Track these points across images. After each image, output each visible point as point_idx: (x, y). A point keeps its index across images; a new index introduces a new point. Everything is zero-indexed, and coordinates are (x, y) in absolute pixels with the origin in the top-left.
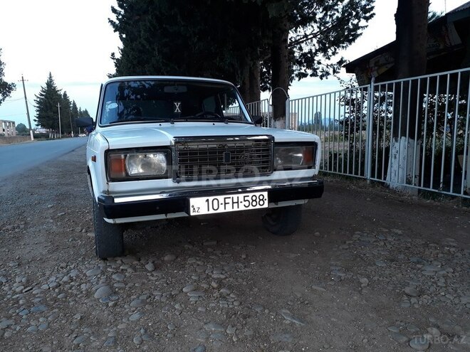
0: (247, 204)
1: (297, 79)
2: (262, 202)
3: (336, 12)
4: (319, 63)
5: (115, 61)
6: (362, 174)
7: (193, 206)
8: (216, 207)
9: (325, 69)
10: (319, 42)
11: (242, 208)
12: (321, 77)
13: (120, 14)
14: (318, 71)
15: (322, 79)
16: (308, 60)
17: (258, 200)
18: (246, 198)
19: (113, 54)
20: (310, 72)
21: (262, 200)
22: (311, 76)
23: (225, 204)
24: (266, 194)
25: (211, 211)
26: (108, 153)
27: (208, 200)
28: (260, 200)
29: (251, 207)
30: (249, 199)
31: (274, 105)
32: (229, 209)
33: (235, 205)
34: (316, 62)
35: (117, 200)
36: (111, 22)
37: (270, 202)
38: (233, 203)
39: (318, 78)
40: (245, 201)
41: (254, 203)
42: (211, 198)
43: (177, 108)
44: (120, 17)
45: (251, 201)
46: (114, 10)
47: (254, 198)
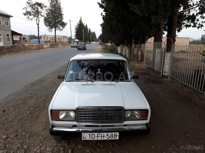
0: (108, 137)
1: (185, 28)
4: (198, 20)
7: (83, 136)
8: (93, 138)
9: (201, 23)
10: (199, 9)
11: (105, 138)
12: (198, 28)
14: (197, 24)
16: (192, 18)
17: (114, 136)
18: (108, 135)
19: (102, 13)
20: (192, 24)
21: (116, 136)
22: (193, 27)
23: (98, 136)
24: (118, 134)
25: (91, 139)
27: (90, 135)
28: (115, 136)
29: (110, 139)
30: (109, 135)
32: (99, 138)
33: (103, 137)
34: (196, 20)
35: (54, 129)
37: (119, 137)
38: (101, 136)
39: (196, 28)
40: (107, 136)
41: (112, 137)
42: (91, 134)
45: (110, 136)
47: (112, 135)
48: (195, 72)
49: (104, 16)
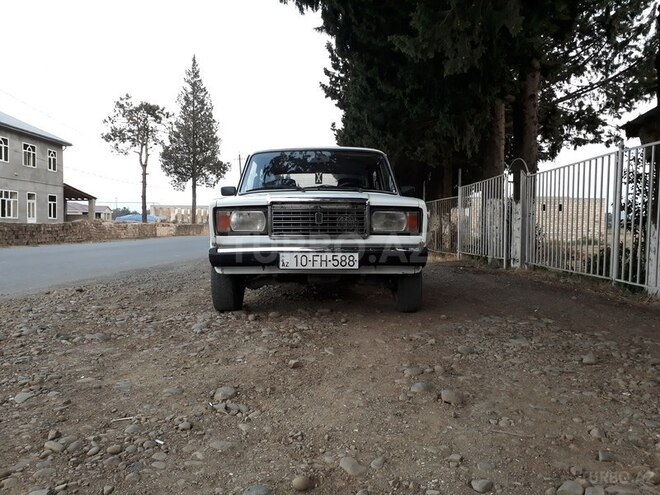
0: (336, 263)
1: (572, 147)
4: (604, 124)
6: (607, 275)
7: (282, 262)
8: (304, 263)
11: (330, 266)
13: (333, 76)
14: (602, 135)
15: (608, 146)
17: (347, 261)
18: (335, 258)
19: (333, 125)
20: (590, 136)
21: (352, 261)
22: (592, 142)
23: (314, 261)
24: (356, 256)
25: (300, 267)
26: (216, 209)
27: (296, 256)
28: (350, 261)
29: (340, 267)
30: (339, 258)
31: (515, 181)
32: (317, 266)
33: (324, 263)
35: (220, 251)
36: (323, 86)
38: (322, 261)
40: (333, 260)
41: (343, 263)
42: (300, 255)
43: (318, 178)
44: (334, 79)
45: (340, 261)
46: (327, 72)
47: (344, 258)
49: (339, 131)
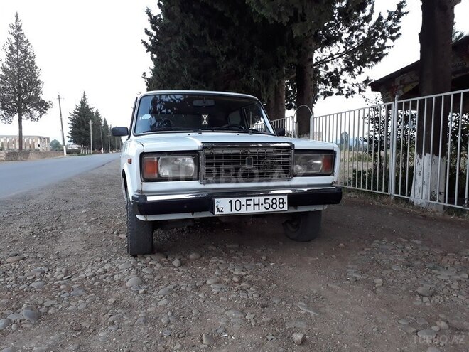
0: (267, 206)
1: (323, 97)
2: (281, 206)
3: (362, 32)
4: (345, 82)
5: (146, 80)
6: (386, 190)
7: (217, 206)
8: (238, 208)
9: (351, 88)
10: (345, 62)
11: (262, 210)
12: (347, 96)
13: (152, 35)
14: (343, 90)
16: (334, 79)
17: (278, 203)
18: (267, 201)
19: (144, 74)
20: (335, 90)
21: (282, 203)
22: (337, 94)
23: (247, 205)
24: (285, 198)
25: (234, 212)
26: (143, 155)
27: (231, 201)
28: (280, 203)
29: (271, 210)
30: (270, 201)
31: (298, 122)
32: (251, 210)
33: (257, 207)
34: (341, 81)
35: (149, 199)
36: (144, 42)
37: (289, 206)
38: (254, 205)
39: (344, 97)
40: (265, 203)
41: (274, 206)
42: (234, 200)
43: (205, 120)
44: (153, 38)
45: (271, 204)
46: (147, 32)
47: (274, 201)
48: (354, 176)
49: (148, 79)
